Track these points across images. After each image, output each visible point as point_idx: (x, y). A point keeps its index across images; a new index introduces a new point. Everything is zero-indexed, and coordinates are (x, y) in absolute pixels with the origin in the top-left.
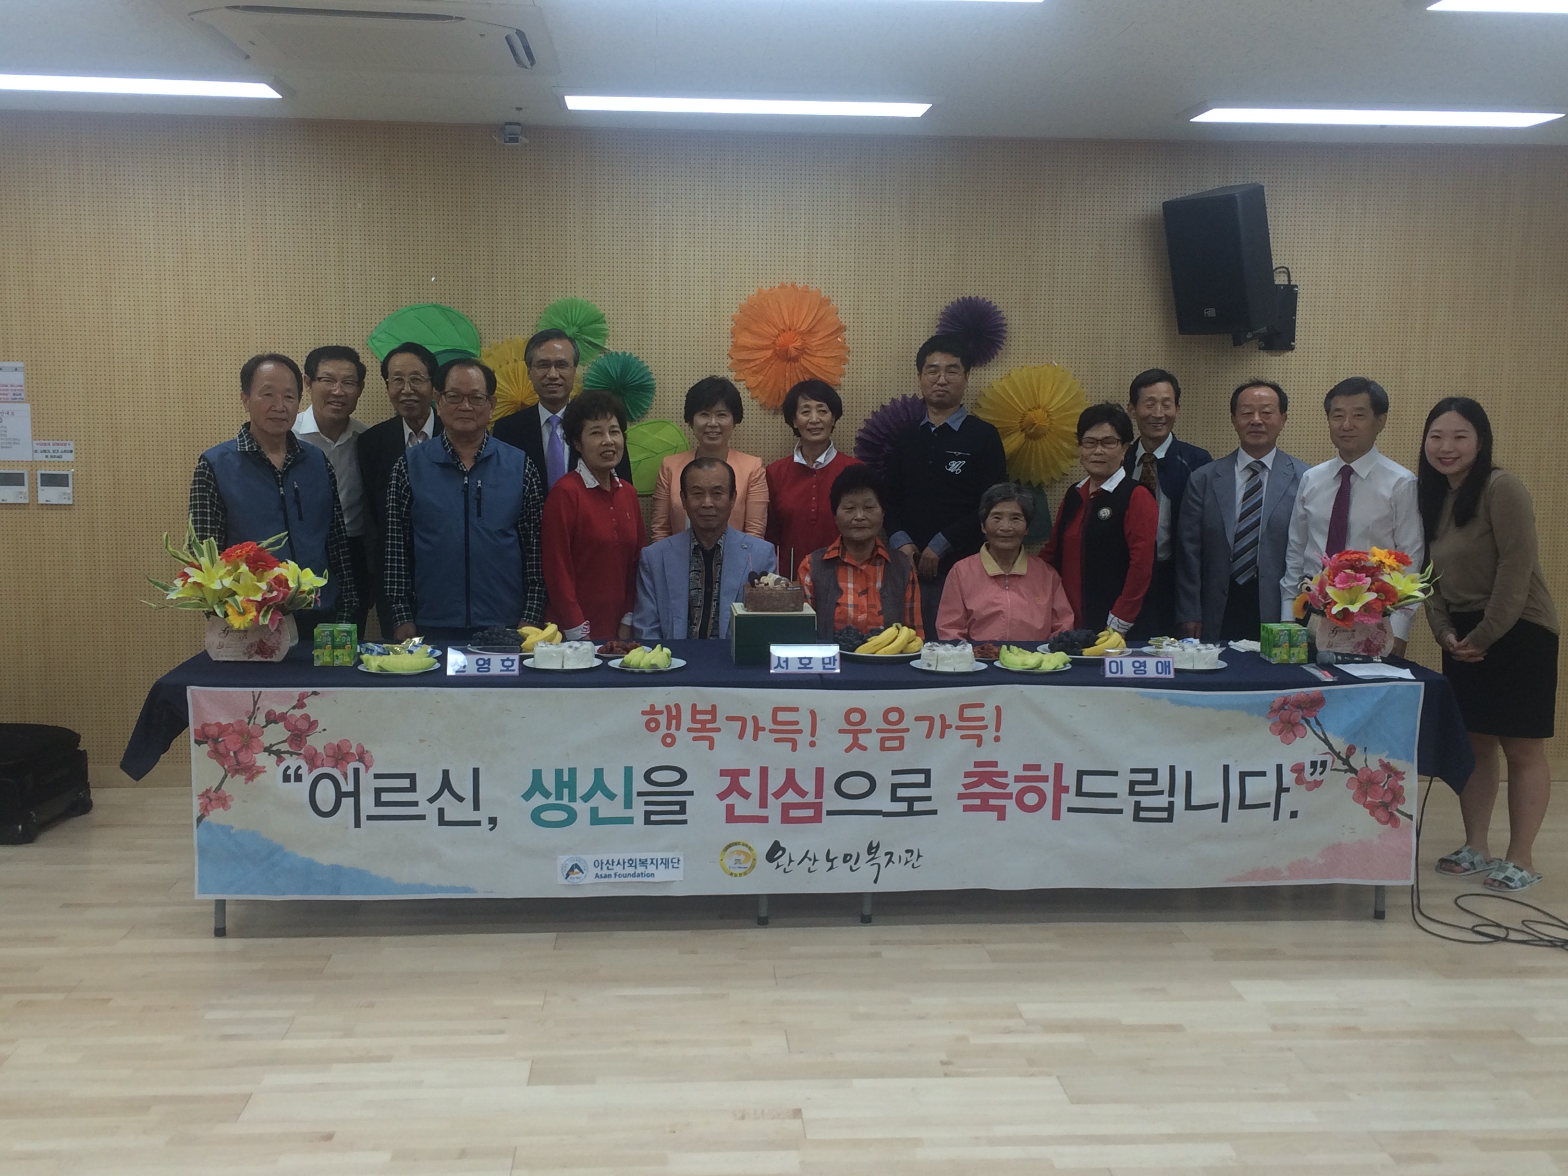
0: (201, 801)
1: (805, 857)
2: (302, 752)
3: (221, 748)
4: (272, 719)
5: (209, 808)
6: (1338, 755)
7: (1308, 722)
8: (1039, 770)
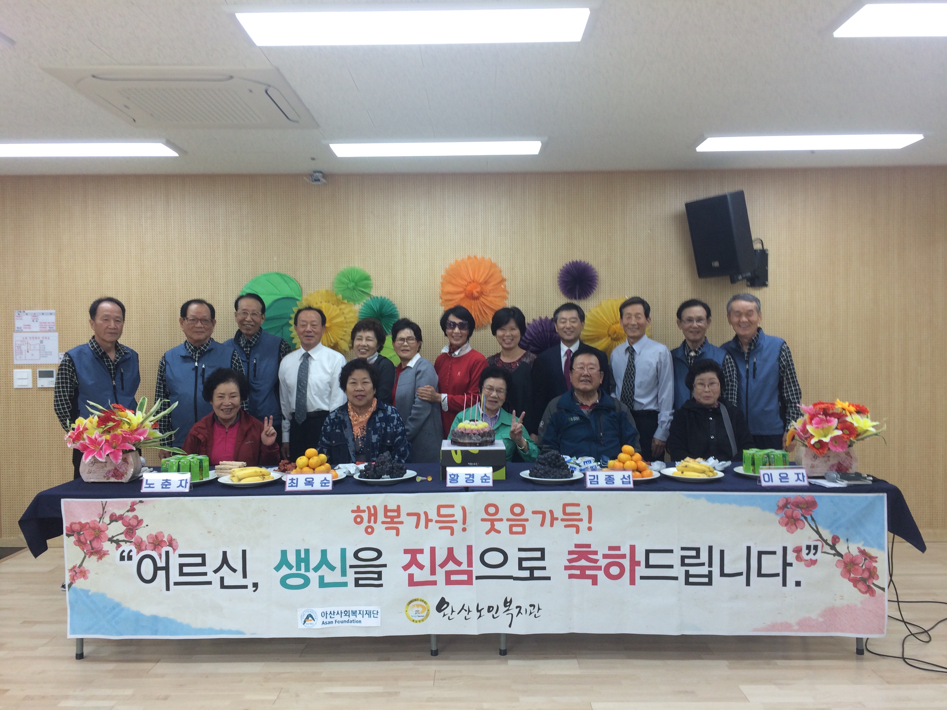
0: (70, 573)
1: (463, 608)
2: (133, 540)
3: (82, 538)
4: (114, 518)
5: (75, 578)
6: (826, 542)
7: (806, 518)
8: (620, 550)
